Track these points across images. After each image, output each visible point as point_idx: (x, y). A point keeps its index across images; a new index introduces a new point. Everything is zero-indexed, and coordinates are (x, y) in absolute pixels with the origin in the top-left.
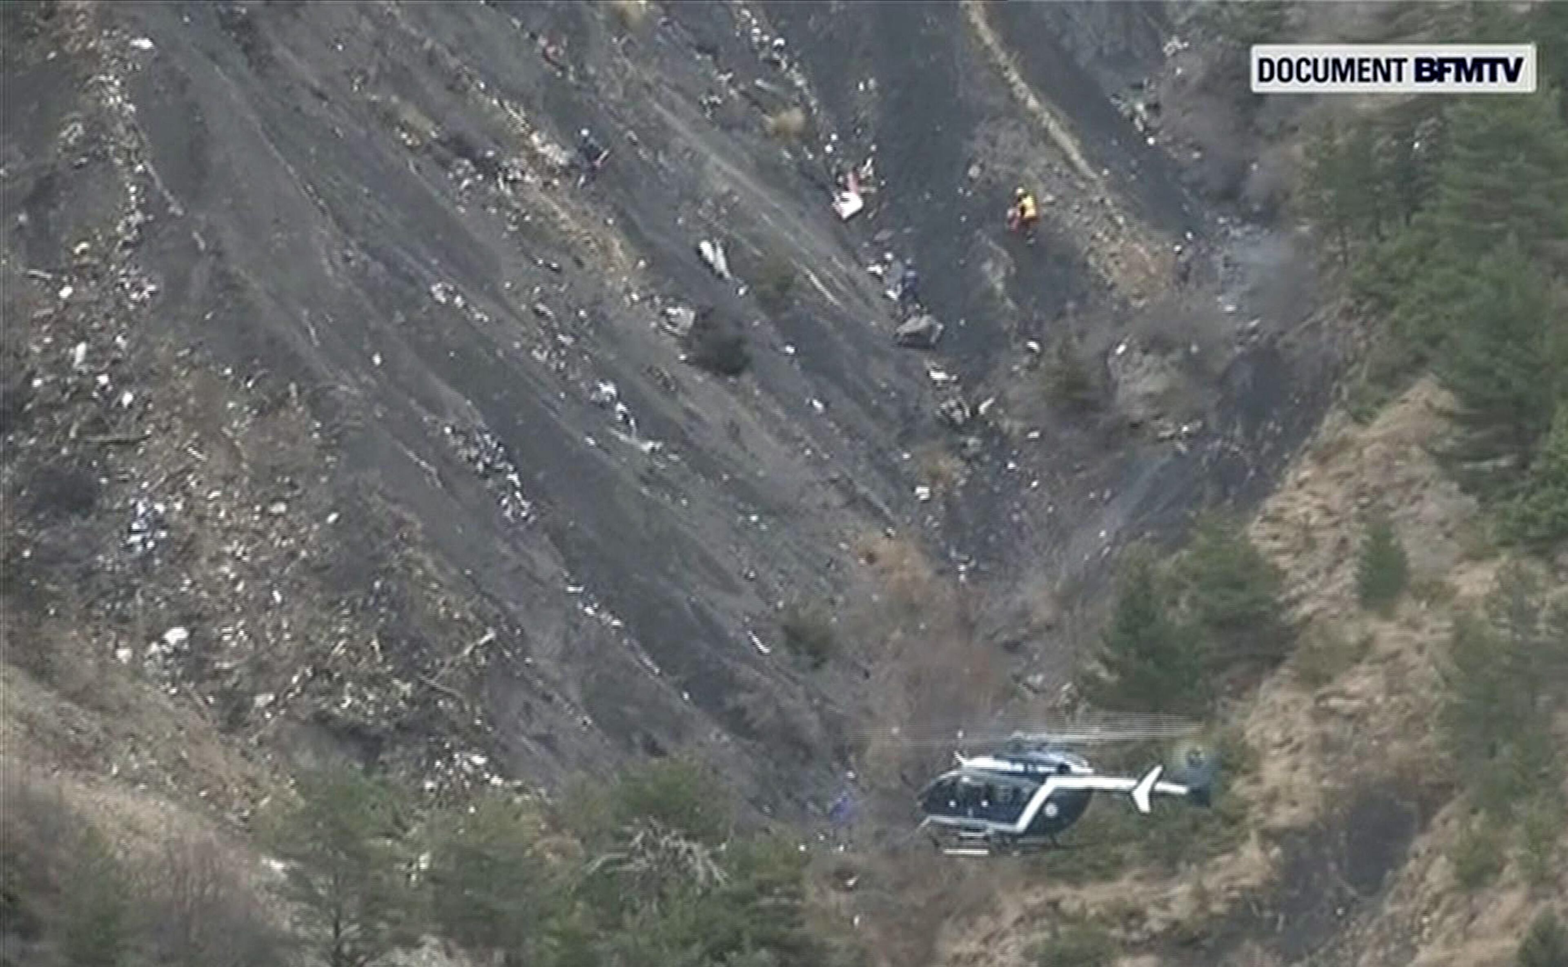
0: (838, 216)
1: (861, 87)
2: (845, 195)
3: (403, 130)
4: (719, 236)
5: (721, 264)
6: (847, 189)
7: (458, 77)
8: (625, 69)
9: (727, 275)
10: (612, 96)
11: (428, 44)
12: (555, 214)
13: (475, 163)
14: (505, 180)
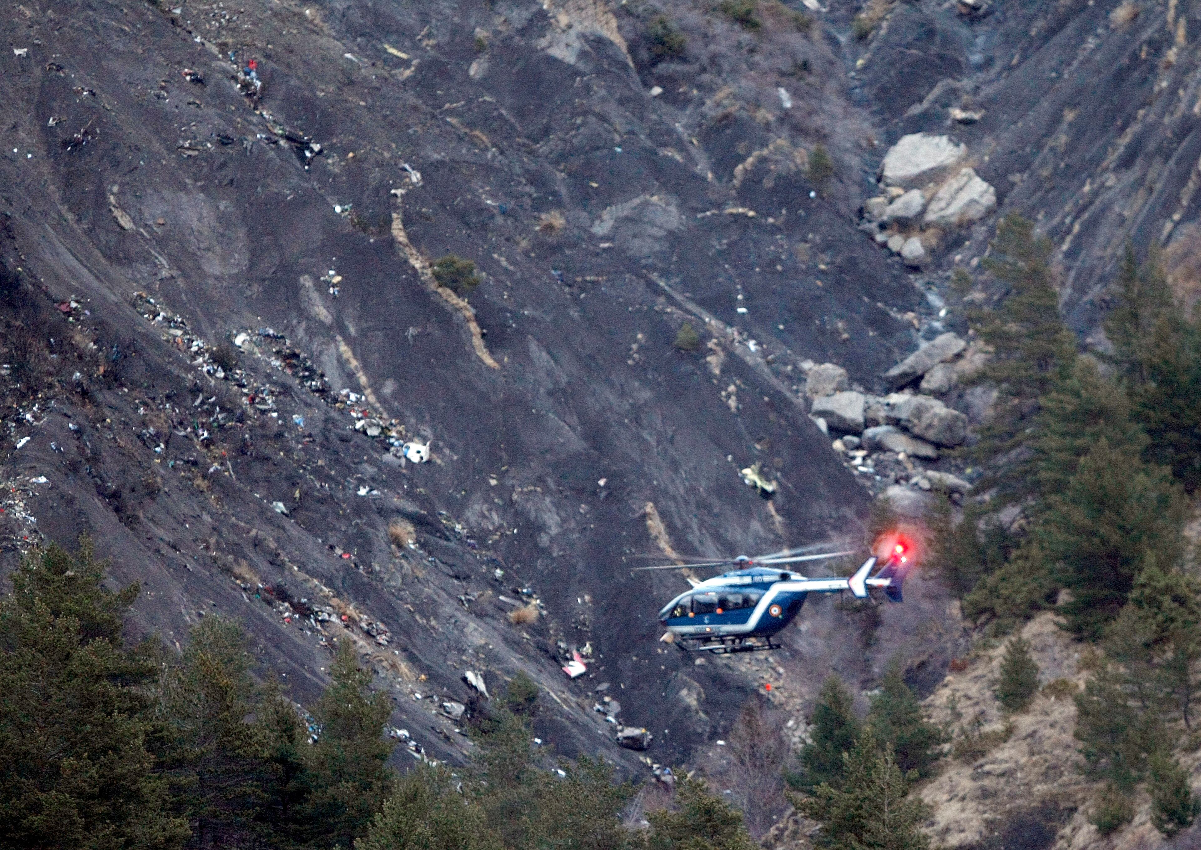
0: (568, 676)
1: (579, 600)
2: (571, 663)
3: (237, 578)
4: (480, 670)
5: (482, 687)
6: (572, 659)
7: (278, 555)
8: (402, 567)
9: (487, 694)
10: (393, 583)
11: (253, 532)
12: (355, 642)
13: (292, 605)
14: (316, 620)
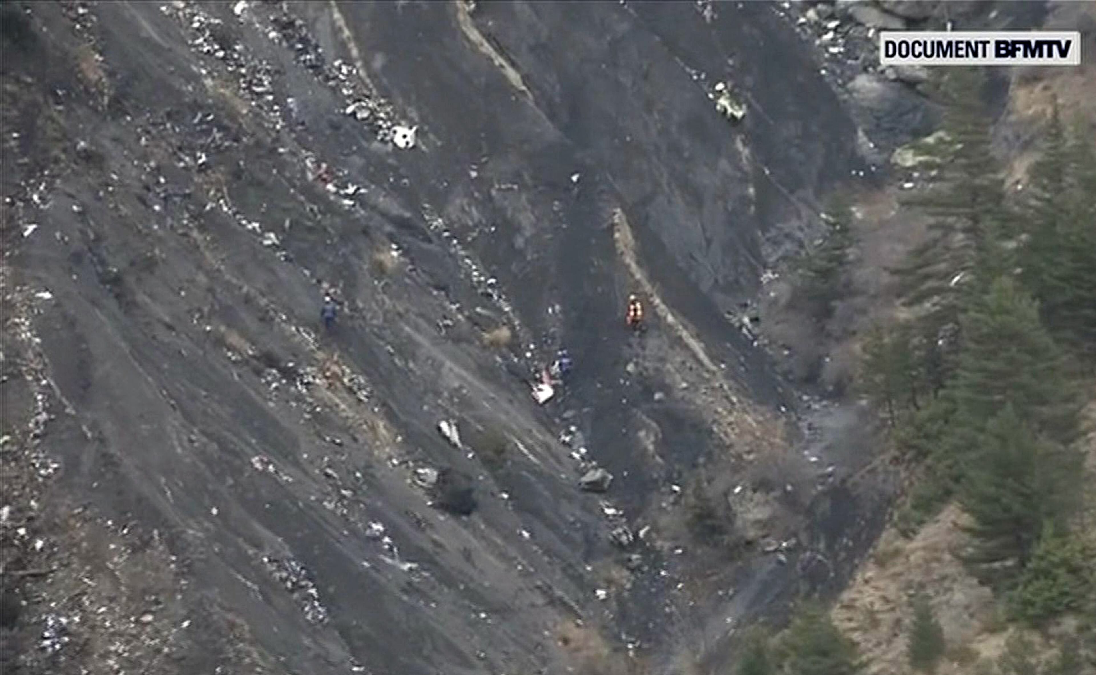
0: (537, 401)
1: (550, 310)
2: (541, 386)
3: (229, 350)
4: (454, 417)
5: (455, 437)
6: (542, 382)
7: (267, 312)
8: (384, 303)
9: (460, 445)
10: (375, 322)
11: (245, 289)
12: (337, 405)
13: (280, 371)
14: (302, 383)
